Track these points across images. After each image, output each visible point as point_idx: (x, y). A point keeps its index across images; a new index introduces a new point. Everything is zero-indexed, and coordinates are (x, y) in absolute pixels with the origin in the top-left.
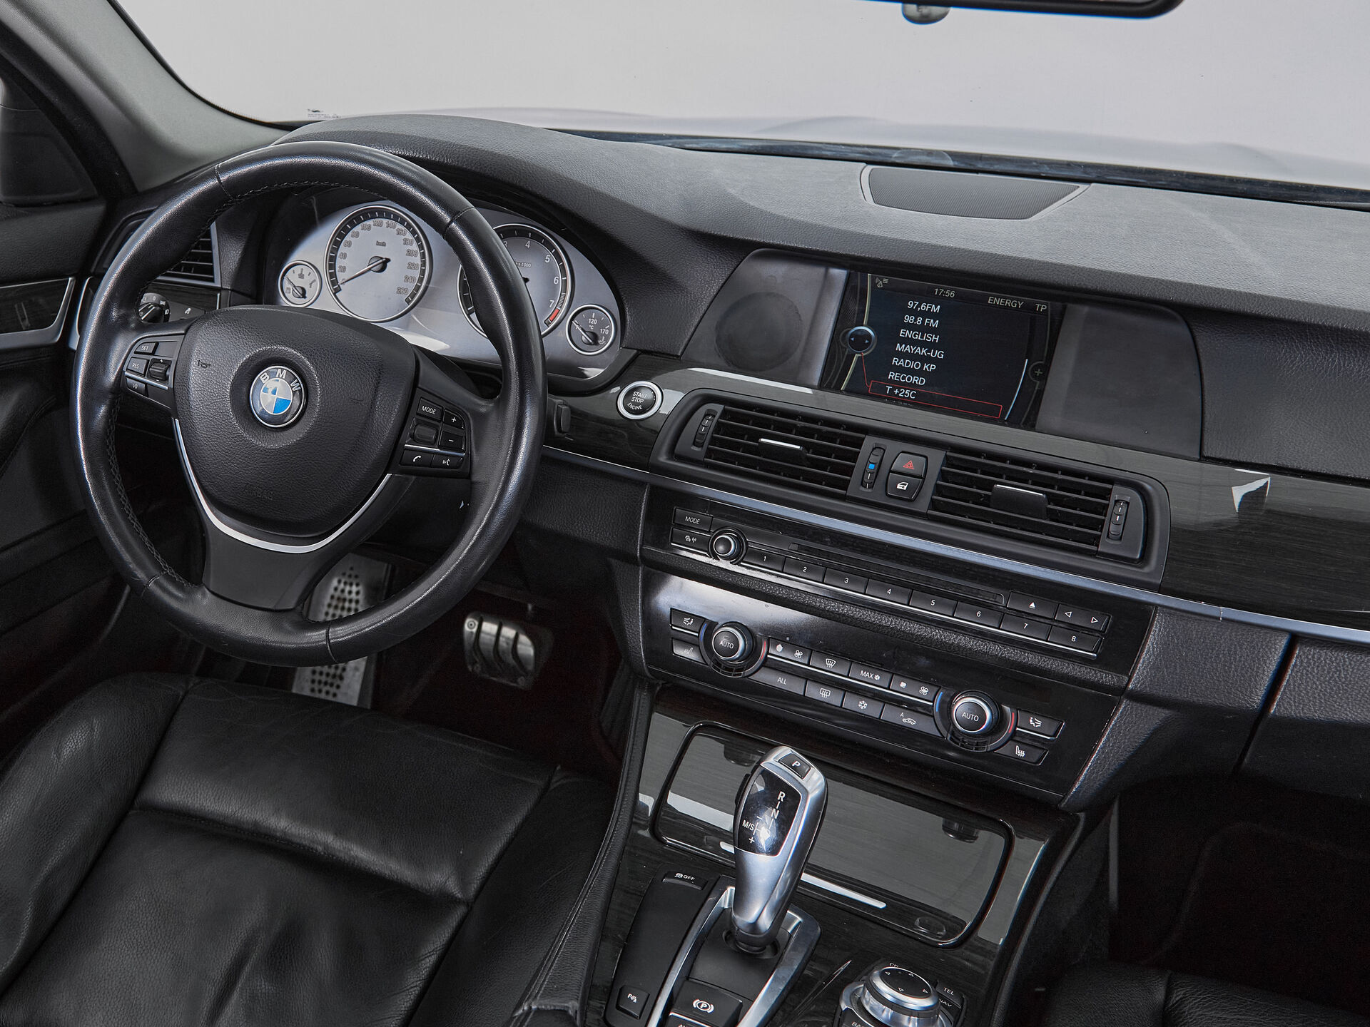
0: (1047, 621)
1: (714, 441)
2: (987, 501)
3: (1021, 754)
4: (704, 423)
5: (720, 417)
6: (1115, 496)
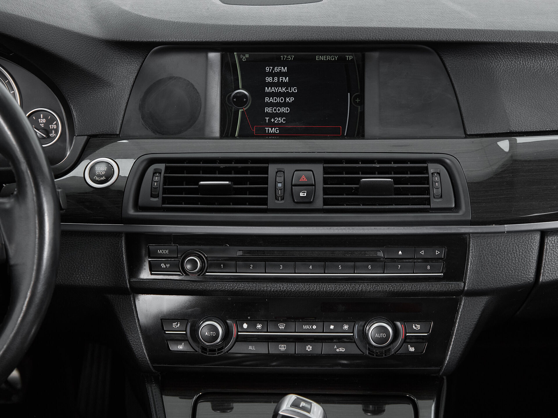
0: (411, 260)
1: (165, 191)
2: (356, 192)
3: (412, 349)
4: (154, 179)
5: (165, 173)
6: (431, 171)
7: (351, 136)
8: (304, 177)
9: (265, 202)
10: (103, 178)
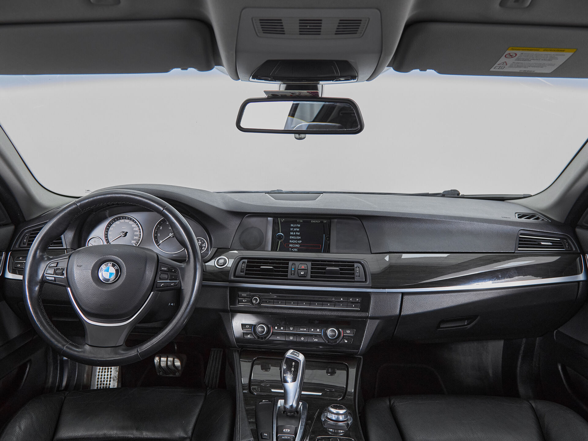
0: (346, 303)
1: (246, 270)
2: (325, 273)
3: (346, 341)
4: (242, 265)
5: (247, 263)
6: (355, 266)
7: (324, 252)
8: (303, 267)
9: (287, 276)
10: (222, 264)
